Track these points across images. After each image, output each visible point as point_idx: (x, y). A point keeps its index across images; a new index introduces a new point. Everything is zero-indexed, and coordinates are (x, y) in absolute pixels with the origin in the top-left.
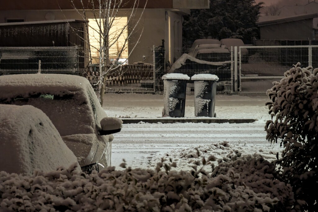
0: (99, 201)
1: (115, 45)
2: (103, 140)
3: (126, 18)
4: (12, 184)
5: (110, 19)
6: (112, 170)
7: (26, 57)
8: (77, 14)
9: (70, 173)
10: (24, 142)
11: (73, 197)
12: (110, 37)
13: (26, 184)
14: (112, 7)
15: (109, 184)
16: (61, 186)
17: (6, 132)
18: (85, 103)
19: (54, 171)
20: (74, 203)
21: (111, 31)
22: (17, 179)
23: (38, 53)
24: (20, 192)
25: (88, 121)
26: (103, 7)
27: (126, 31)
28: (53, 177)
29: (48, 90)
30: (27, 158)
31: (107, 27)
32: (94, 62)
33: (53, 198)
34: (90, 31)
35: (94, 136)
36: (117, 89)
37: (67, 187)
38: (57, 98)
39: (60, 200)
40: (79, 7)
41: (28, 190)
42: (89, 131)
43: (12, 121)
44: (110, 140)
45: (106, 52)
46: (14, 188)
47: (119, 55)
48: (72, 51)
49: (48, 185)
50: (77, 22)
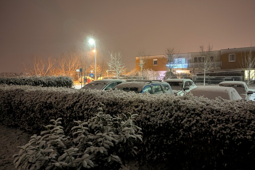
0: (248, 107)
1: (251, 76)
2: (249, 95)
3: (254, 70)
4: (228, 102)
5: (250, 70)
6: (252, 100)
7: (230, 78)
8: (243, 69)
9: (241, 101)
10: (230, 94)
11: (242, 105)
12: (250, 74)
13: (231, 102)
14: (251, 68)
15: (251, 103)
16: (239, 103)
17: (226, 92)
18: (244, 87)
19: (237, 100)
20: (242, 107)
21: (250, 73)
22: (229, 101)
23: (233, 77)
24: (229, 104)
25: (245, 91)
26: (249, 68)
27: (254, 73)
28: (237, 101)
29: (236, 84)
30: (231, 98)
31: (250, 72)
32: (246, 79)
33: (237, 105)
34: (245, 73)
35: (246, 94)
36: (252, 85)
37: (240, 103)
38: (238, 86)
39: (239, 106)
40: (243, 68)
41: (231, 103)
42: (245, 93)
43: (227, 90)
44: (250, 95)
45: (249, 77)
46: (228, 103)
47: (253, 78)
48: (241, 77)
49: (236, 103)
50: (242, 71)
